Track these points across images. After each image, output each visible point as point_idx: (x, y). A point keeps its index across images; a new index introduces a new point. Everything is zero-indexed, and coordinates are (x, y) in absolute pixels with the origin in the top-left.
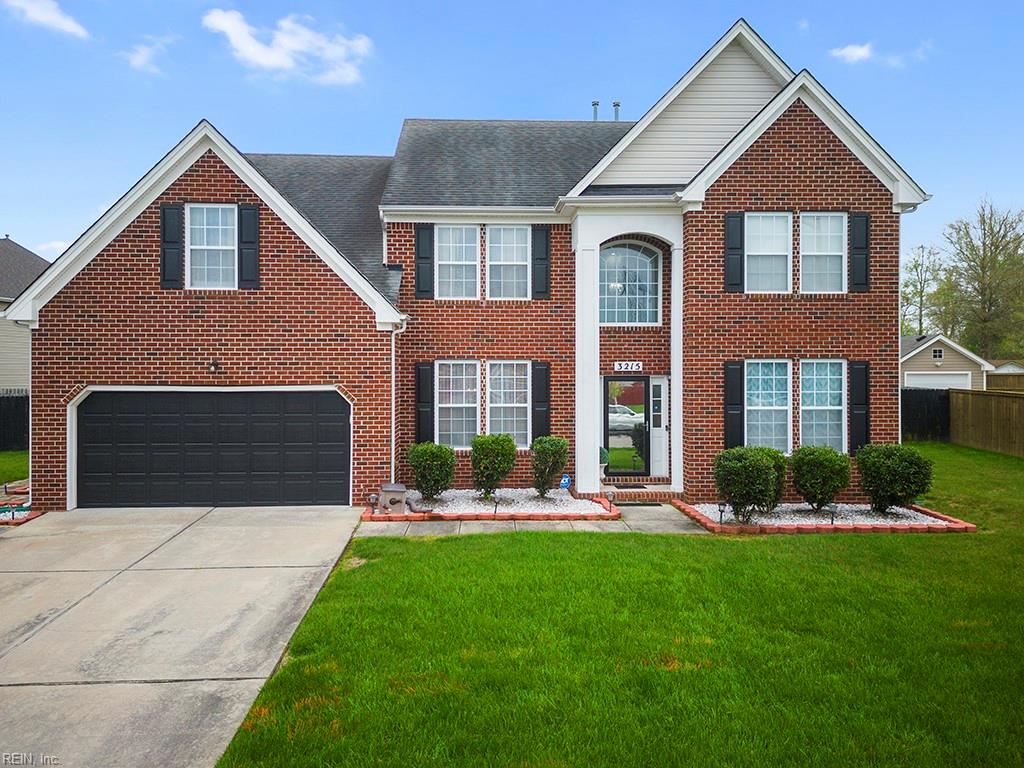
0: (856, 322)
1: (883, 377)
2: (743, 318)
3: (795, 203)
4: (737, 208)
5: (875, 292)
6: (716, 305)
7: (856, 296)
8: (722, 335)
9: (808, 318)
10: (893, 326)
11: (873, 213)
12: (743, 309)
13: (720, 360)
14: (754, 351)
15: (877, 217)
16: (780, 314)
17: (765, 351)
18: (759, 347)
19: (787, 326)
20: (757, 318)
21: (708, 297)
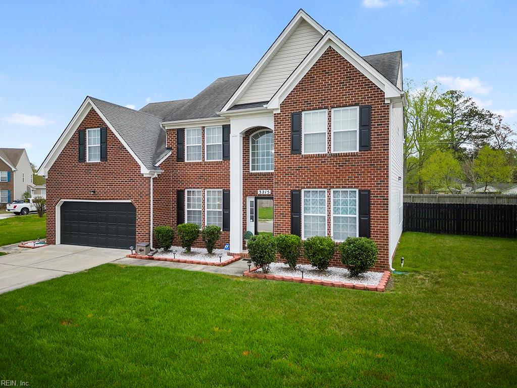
0: (363, 168)
1: (379, 199)
2: (300, 167)
3: (328, 104)
4: (298, 110)
5: (374, 151)
6: (287, 161)
7: (363, 153)
8: (290, 176)
9: (335, 166)
10: (385, 169)
11: (373, 105)
12: (301, 163)
13: (289, 189)
14: (306, 185)
15: (376, 107)
16: (320, 164)
17: (312, 185)
18: (309, 182)
19: (323, 171)
20: (308, 167)
21: (283, 157)
